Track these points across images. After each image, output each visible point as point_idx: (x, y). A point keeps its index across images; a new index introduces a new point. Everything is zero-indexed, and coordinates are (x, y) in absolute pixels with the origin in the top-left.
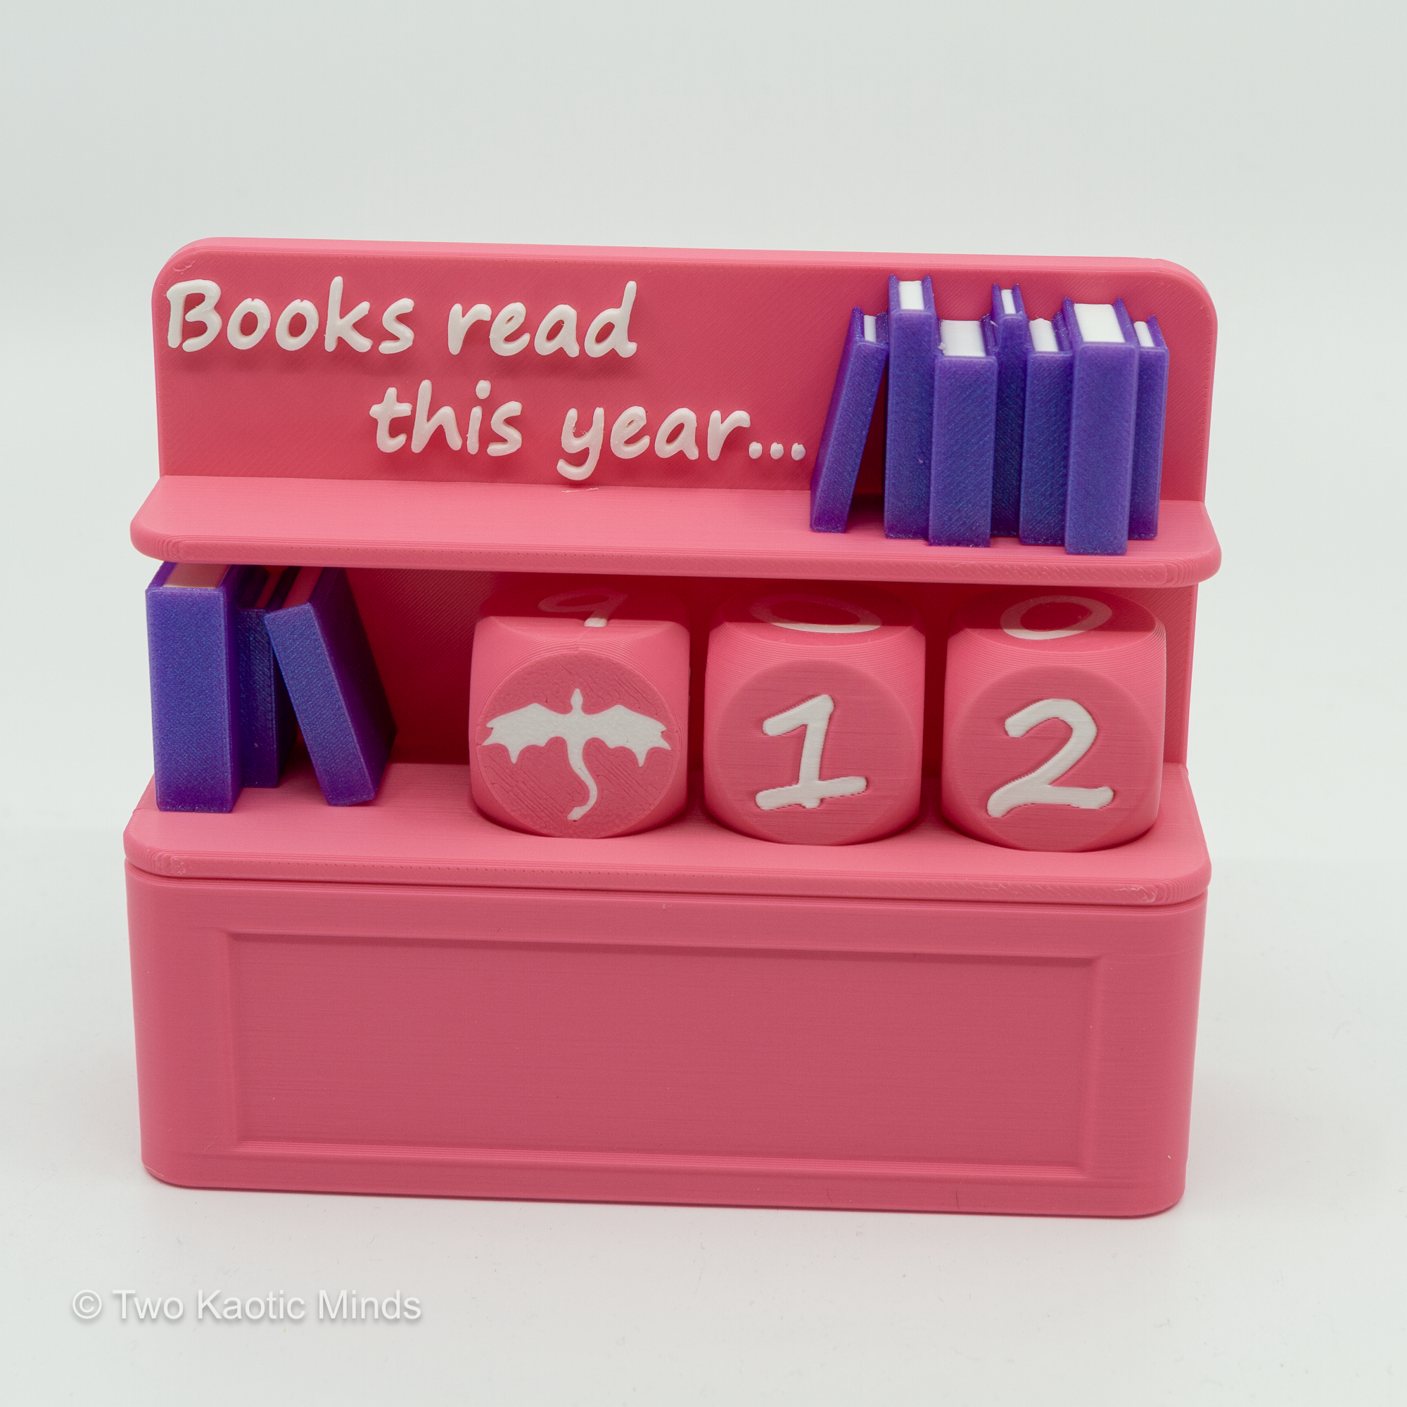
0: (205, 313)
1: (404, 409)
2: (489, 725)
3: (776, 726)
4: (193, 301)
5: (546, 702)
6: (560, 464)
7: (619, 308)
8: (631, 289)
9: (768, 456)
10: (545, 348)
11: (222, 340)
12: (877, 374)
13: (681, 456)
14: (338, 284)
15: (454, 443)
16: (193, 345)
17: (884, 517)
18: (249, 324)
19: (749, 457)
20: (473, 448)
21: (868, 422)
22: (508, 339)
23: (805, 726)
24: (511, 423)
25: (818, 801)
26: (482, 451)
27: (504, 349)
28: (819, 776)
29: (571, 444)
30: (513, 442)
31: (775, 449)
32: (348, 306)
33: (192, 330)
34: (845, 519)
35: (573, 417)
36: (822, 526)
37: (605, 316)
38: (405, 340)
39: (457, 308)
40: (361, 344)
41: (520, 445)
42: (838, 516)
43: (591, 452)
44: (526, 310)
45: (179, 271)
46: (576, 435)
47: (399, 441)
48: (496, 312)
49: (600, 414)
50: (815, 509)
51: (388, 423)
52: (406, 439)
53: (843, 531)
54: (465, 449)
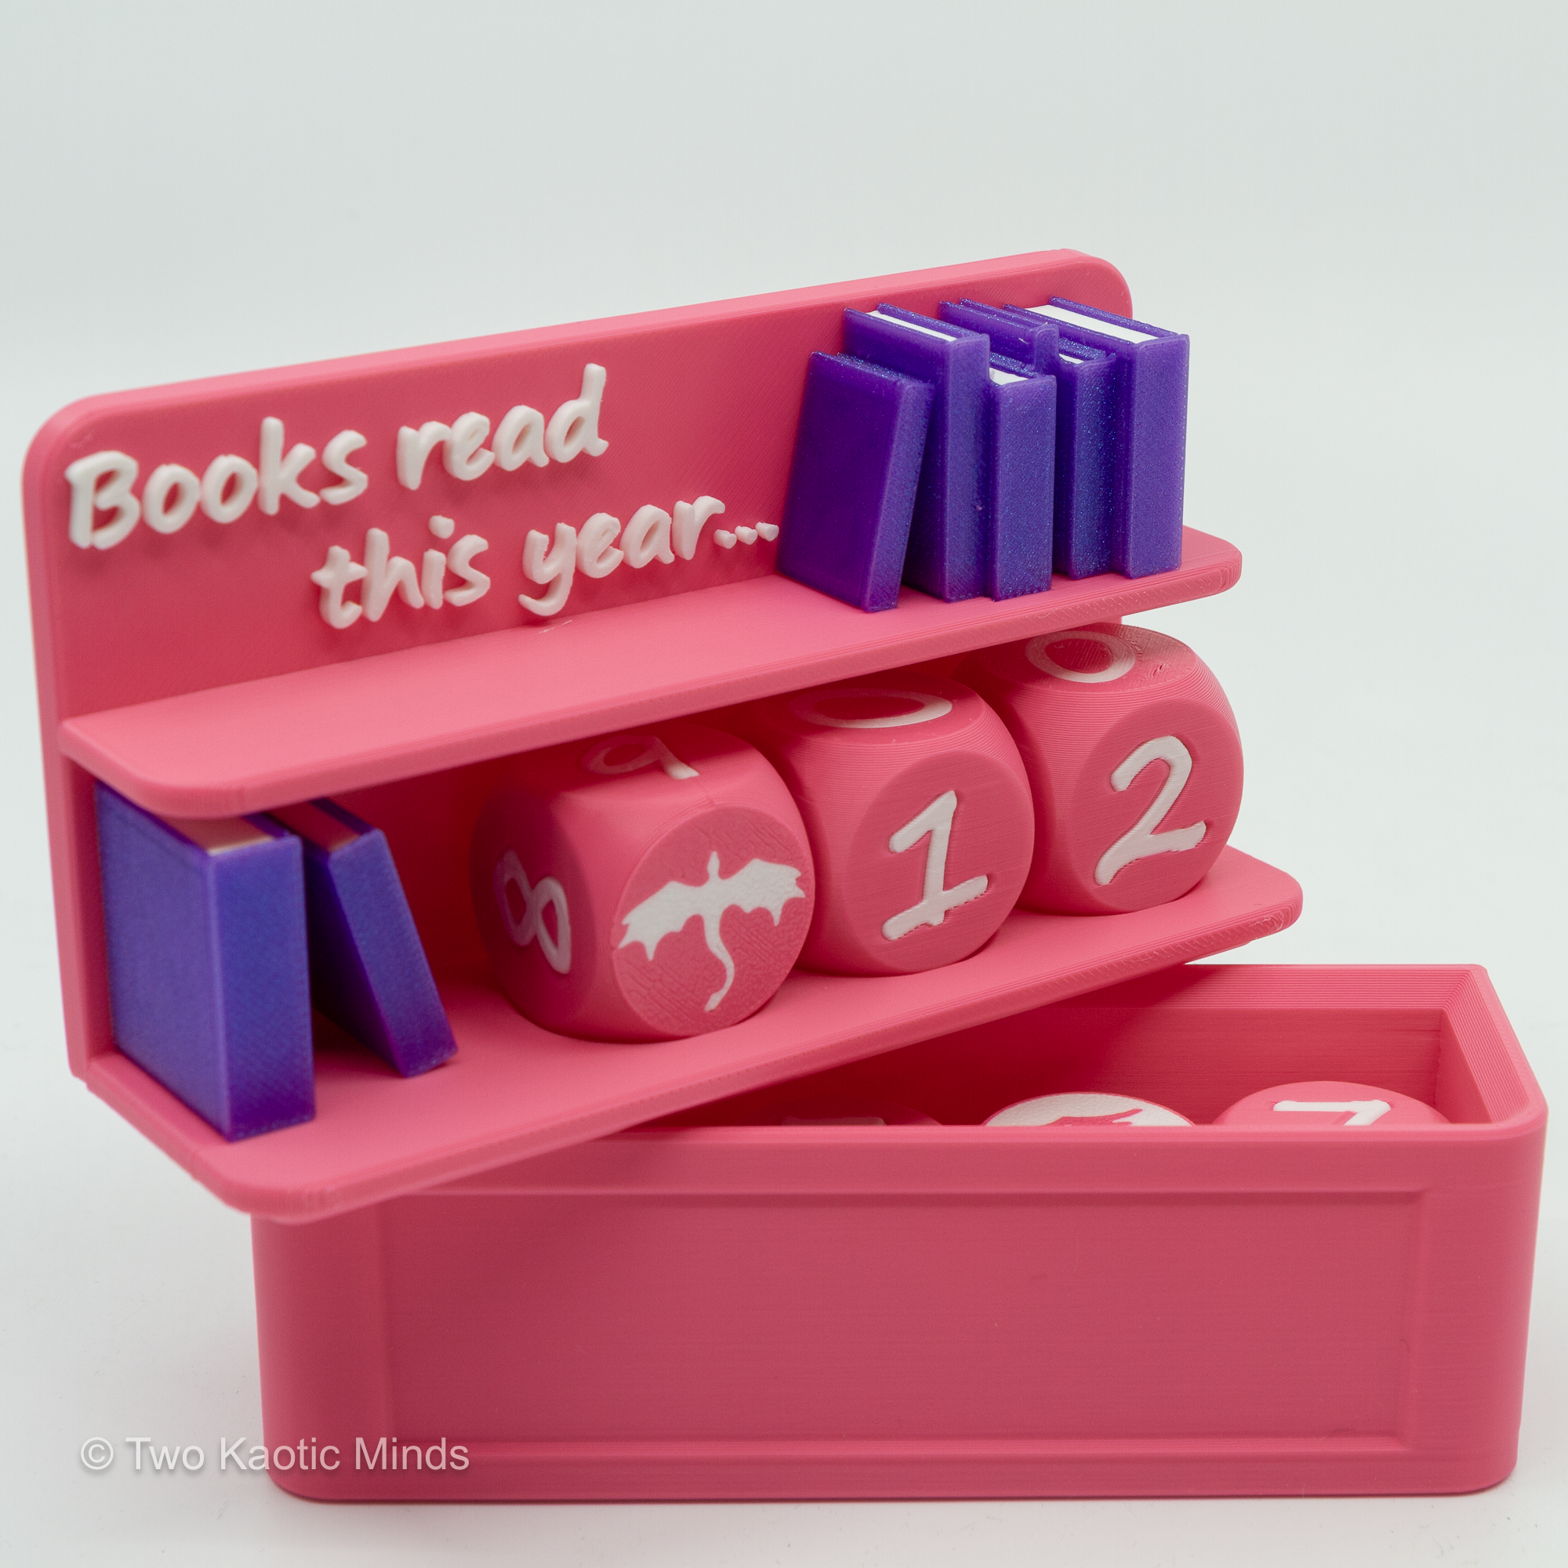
0: (115, 495)
1: (356, 571)
2: (625, 921)
3: (903, 840)
4: (104, 480)
5: (683, 876)
6: (527, 601)
7: (580, 399)
8: (595, 374)
9: (739, 543)
10: (512, 462)
11: (143, 527)
12: (926, 418)
13: (655, 563)
14: (273, 427)
15: (416, 600)
16: (109, 537)
17: (943, 580)
18: (173, 497)
19: (717, 549)
20: (437, 603)
21: (918, 475)
22: (472, 457)
23: (930, 833)
24: (476, 562)
25: (943, 914)
26: (447, 604)
27: (467, 469)
28: (944, 886)
29: (542, 571)
30: (480, 585)
31: (746, 534)
32: (286, 451)
33: (104, 518)
34: (897, 593)
35: (537, 539)
36: (877, 605)
37: (568, 411)
38: (357, 483)
39: (406, 432)
40: (307, 499)
41: (488, 587)
42: (891, 588)
43: (563, 577)
44: (484, 420)
45: (76, 445)
46: (545, 560)
47: (353, 612)
48: (451, 428)
49: (565, 529)
50: (869, 590)
51: (341, 591)
52: (359, 607)
53: (895, 607)
54: (427, 605)
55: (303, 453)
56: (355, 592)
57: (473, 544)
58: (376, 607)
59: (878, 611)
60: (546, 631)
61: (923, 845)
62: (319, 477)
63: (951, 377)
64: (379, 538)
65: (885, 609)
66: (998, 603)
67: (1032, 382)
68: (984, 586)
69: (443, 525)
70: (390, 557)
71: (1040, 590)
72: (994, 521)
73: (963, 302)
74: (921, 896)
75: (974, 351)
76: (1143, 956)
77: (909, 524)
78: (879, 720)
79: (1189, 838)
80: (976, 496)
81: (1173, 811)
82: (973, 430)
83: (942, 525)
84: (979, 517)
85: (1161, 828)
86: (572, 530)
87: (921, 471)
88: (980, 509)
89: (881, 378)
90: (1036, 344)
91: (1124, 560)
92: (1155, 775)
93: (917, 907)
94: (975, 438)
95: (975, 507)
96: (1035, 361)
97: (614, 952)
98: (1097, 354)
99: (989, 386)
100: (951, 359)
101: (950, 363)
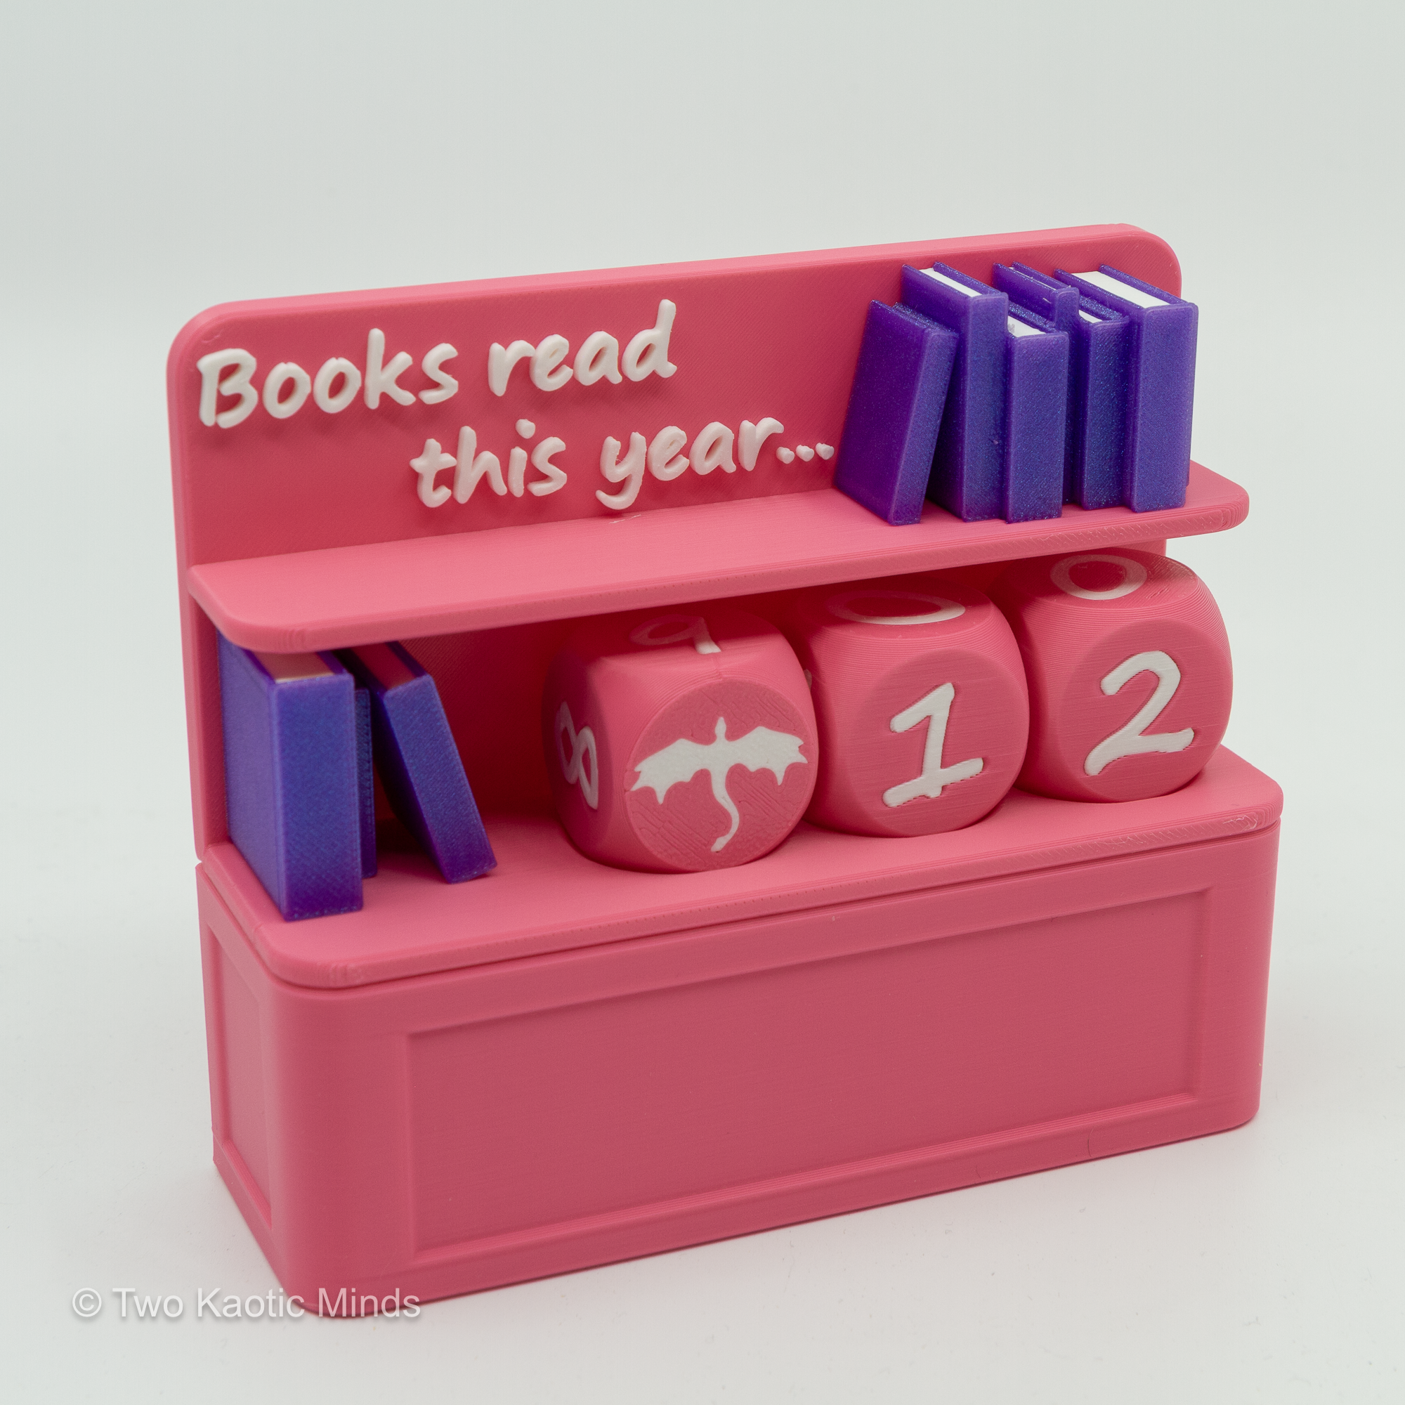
0: (239, 385)
1: (447, 460)
2: (636, 770)
3: (903, 722)
4: (228, 372)
5: (692, 735)
6: (602, 495)
7: (654, 329)
8: (668, 308)
9: (798, 459)
10: (589, 377)
11: (260, 410)
12: (950, 362)
13: (719, 470)
14: (377, 337)
15: (499, 488)
16: (230, 419)
17: (962, 502)
18: (287, 390)
19: (779, 463)
20: (518, 491)
21: (941, 411)
22: (553, 372)
23: (929, 718)
24: (554, 459)
25: (941, 789)
26: (527, 492)
27: (549, 384)
28: (942, 764)
29: (614, 473)
30: (558, 479)
31: (805, 452)
32: (387, 359)
33: (228, 403)
34: (921, 510)
35: (612, 445)
36: (900, 520)
37: (642, 339)
38: (449, 387)
39: (496, 348)
40: (405, 398)
41: (564, 482)
42: (915, 507)
43: (634, 478)
44: (565, 342)
45: (206, 342)
46: (617, 463)
47: (443, 494)
48: (536, 347)
49: (638, 438)
50: (893, 505)
51: (433, 477)
52: (450, 491)
53: (918, 522)
54: (509, 493)
55: (403, 360)
56: (446, 478)
57: (553, 444)
58: (464, 492)
59: (902, 525)
60: (615, 522)
61: (924, 726)
62: (415, 380)
63: (970, 327)
64: (468, 435)
65: (908, 524)
66: (1009, 525)
67: (1051, 336)
68: (999, 511)
70: (477, 453)
71: (1050, 517)
72: (1008, 453)
73: (1014, 265)
74: (920, 771)
75: (996, 305)
77: (933, 451)
78: (896, 618)
79: (1179, 741)
80: (993, 431)
81: (1160, 719)
82: (991, 375)
83: (961, 455)
84: (997, 450)
85: (1149, 730)
86: (643, 438)
87: (945, 408)
88: (997, 443)
89: (914, 325)
90: (1057, 304)
91: (1131, 496)
92: (1145, 684)
93: (915, 780)
94: (994, 382)
95: (992, 442)
96: (1056, 319)
97: (627, 793)
98: (1115, 315)
99: (1008, 338)
100: (971, 312)
101: (971, 316)
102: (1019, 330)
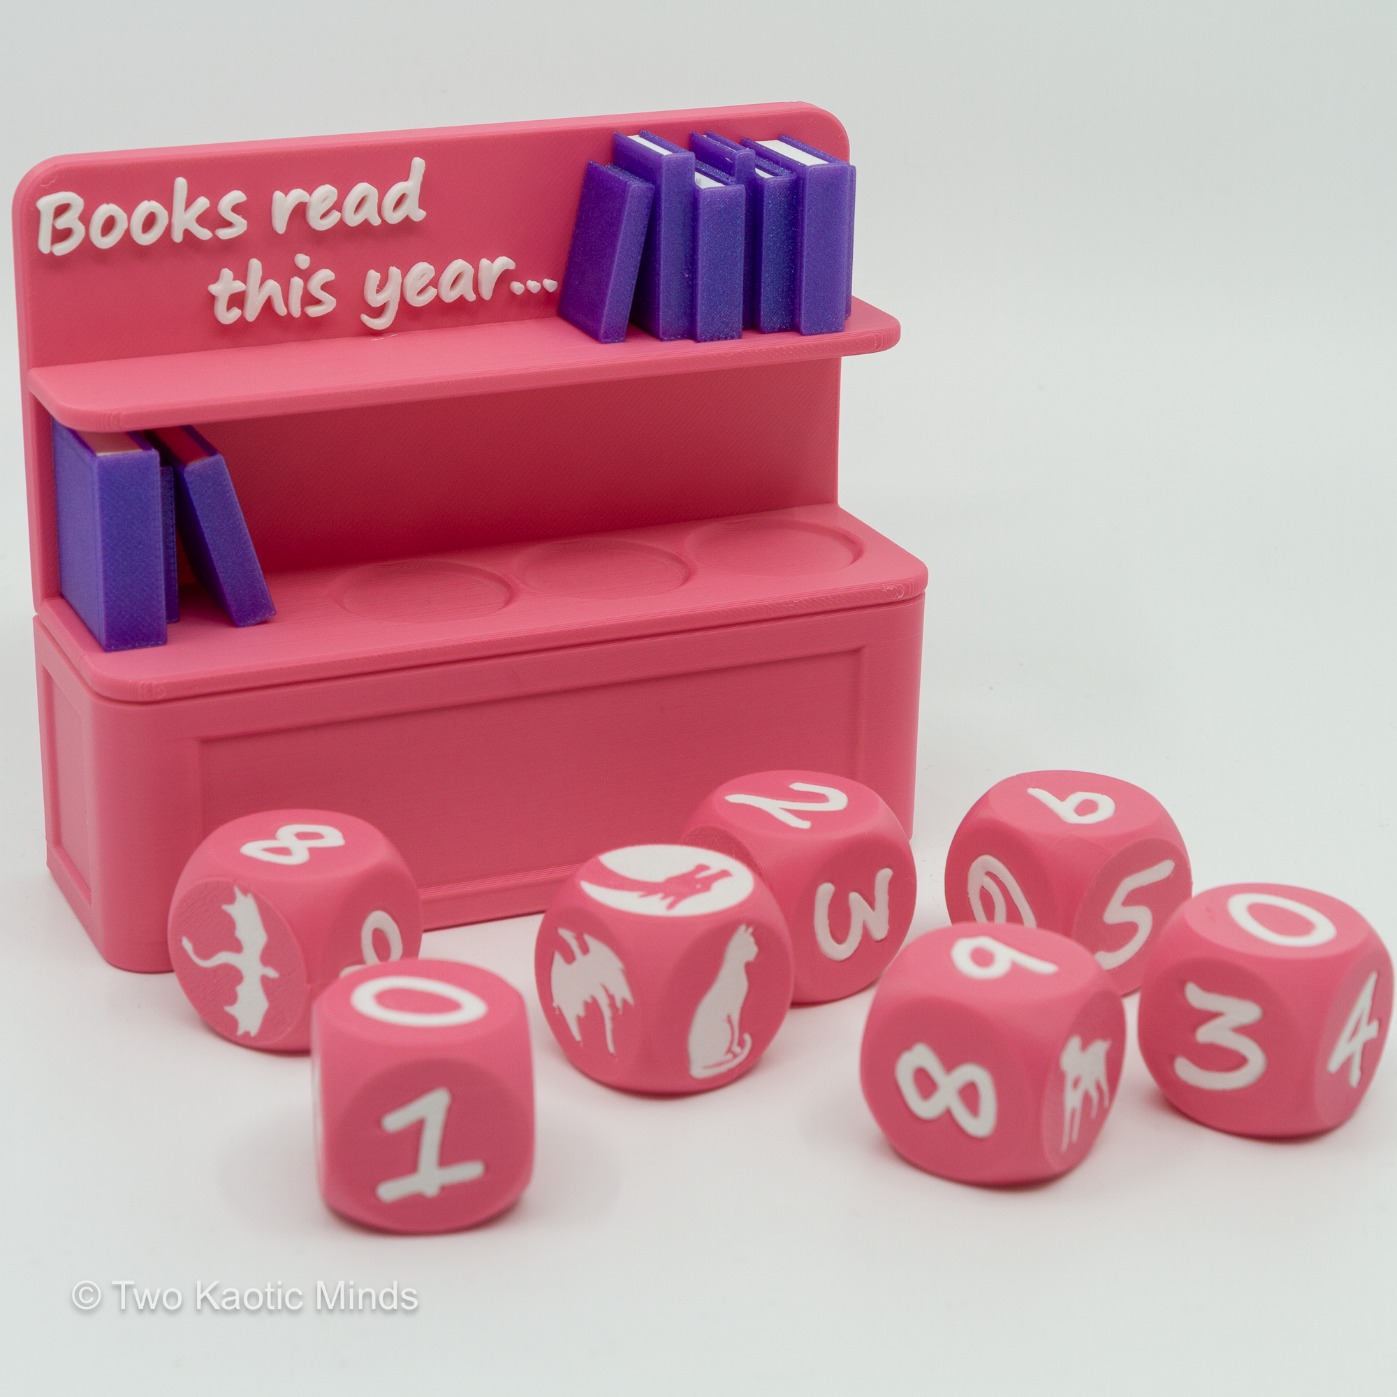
0: (72, 220)
1: (239, 286)
4: (61, 210)
6: (365, 318)
7: (407, 181)
8: (418, 164)
9: (527, 292)
10: (353, 220)
11: (87, 242)
12: (647, 209)
13: (462, 299)
14: (181, 184)
15: (281, 310)
16: (62, 249)
17: (659, 325)
18: (109, 225)
19: (512, 295)
20: (296, 312)
22: (324, 216)
24: (326, 287)
26: (304, 314)
27: (321, 225)
29: (375, 300)
30: (329, 303)
31: (533, 285)
32: (189, 203)
33: (61, 235)
34: (626, 330)
35: (373, 276)
36: (608, 338)
37: (397, 189)
38: (240, 226)
39: (278, 195)
40: (204, 234)
41: (334, 306)
42: (620, 328)
43: (391, 304)
44: (334, 190)
45: (44, 186)
46: (378, 291)
47: (235, 314)
48: (310, 194)
49: (395, 272)
50: (603, 326)
51: (227, 299)
52: (240, 311)
53: (624, 341)
54: (289, 314)
55: (202, 203)
56: (237, 300)
57: (325, 275)
58: (252, 312)
59: (610, 343)
60: (376, 340)
62: (211, 219)
63: (664, 180)
64: (255, 266)
65: (614, 342)
66: (698, 344)
67: (730, 188)
68: (689, 332)
69: (303, 261)
70: (263, 281)
71: (732, 338)
72: (696, 284)
73: (707, 134)
75: (685, 162)
76: (786, 603)
77: (634, 282)
80: (684, 267)
82: (681, 219)
83: (658, 285)
84: (687, 282)
86: (399, 272)
88: (687, 276)
89: (619, 179)
90: (736, 163)
91: (800, 322)
94: (684, 225)
95: (683, 275)
96: (736, 175)
98: (786, 173)
99: (695, 189)
100: (664, 168)
101: (664, 170)
102: (704, 182)
